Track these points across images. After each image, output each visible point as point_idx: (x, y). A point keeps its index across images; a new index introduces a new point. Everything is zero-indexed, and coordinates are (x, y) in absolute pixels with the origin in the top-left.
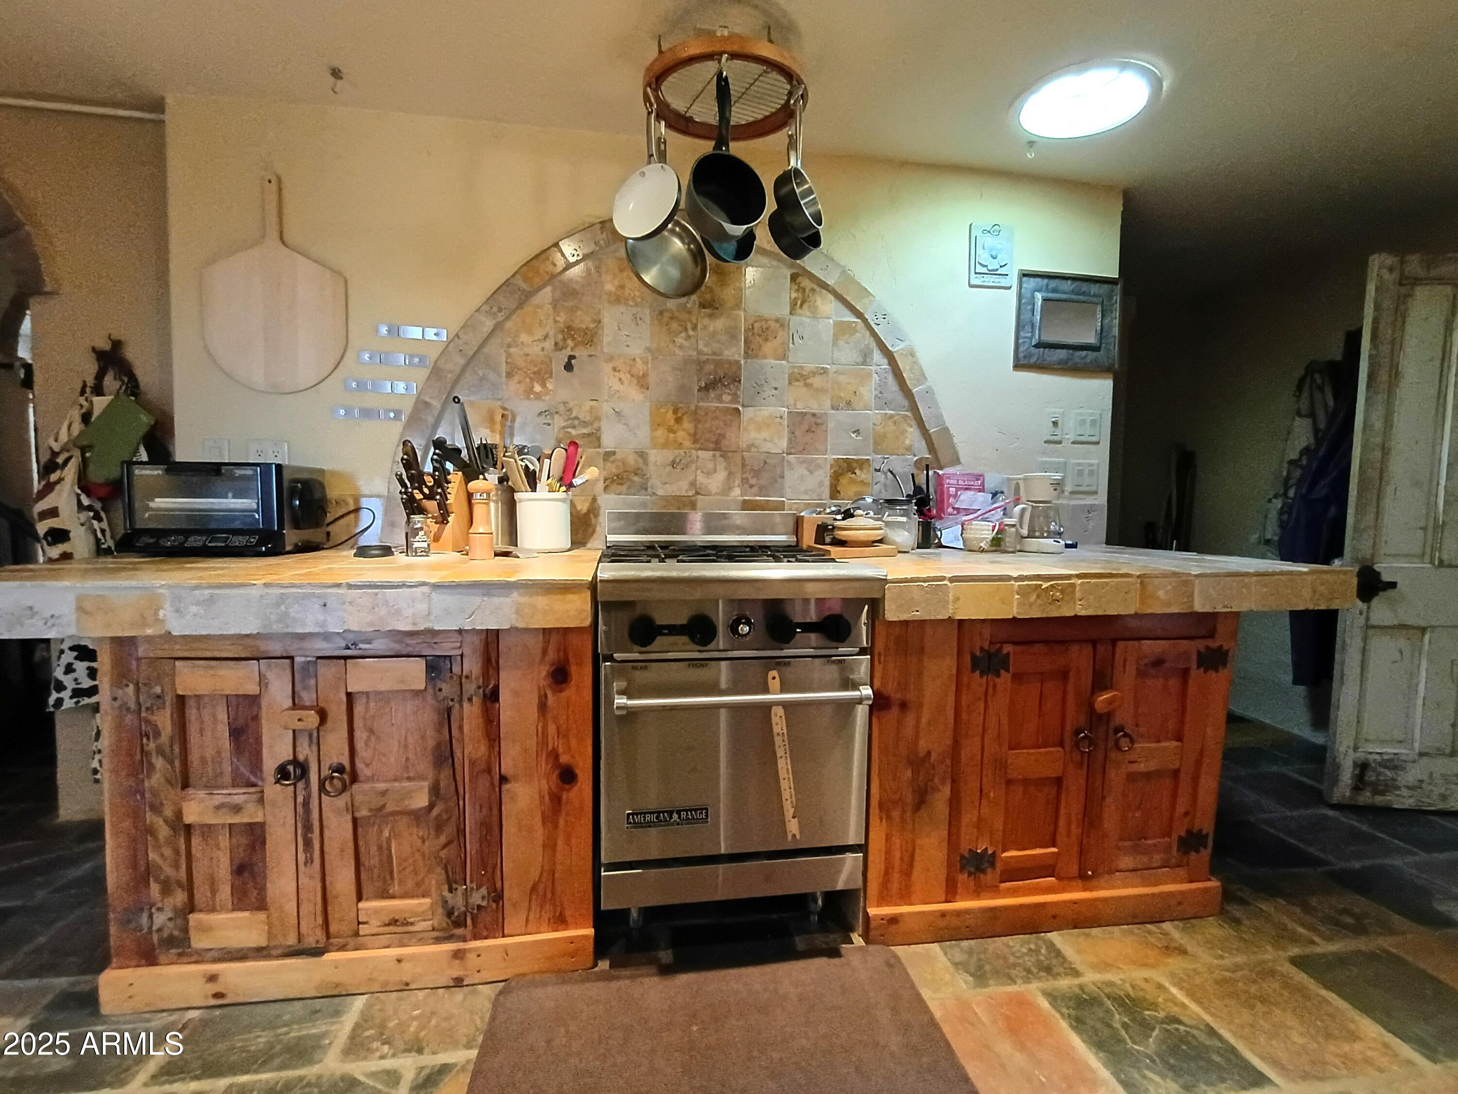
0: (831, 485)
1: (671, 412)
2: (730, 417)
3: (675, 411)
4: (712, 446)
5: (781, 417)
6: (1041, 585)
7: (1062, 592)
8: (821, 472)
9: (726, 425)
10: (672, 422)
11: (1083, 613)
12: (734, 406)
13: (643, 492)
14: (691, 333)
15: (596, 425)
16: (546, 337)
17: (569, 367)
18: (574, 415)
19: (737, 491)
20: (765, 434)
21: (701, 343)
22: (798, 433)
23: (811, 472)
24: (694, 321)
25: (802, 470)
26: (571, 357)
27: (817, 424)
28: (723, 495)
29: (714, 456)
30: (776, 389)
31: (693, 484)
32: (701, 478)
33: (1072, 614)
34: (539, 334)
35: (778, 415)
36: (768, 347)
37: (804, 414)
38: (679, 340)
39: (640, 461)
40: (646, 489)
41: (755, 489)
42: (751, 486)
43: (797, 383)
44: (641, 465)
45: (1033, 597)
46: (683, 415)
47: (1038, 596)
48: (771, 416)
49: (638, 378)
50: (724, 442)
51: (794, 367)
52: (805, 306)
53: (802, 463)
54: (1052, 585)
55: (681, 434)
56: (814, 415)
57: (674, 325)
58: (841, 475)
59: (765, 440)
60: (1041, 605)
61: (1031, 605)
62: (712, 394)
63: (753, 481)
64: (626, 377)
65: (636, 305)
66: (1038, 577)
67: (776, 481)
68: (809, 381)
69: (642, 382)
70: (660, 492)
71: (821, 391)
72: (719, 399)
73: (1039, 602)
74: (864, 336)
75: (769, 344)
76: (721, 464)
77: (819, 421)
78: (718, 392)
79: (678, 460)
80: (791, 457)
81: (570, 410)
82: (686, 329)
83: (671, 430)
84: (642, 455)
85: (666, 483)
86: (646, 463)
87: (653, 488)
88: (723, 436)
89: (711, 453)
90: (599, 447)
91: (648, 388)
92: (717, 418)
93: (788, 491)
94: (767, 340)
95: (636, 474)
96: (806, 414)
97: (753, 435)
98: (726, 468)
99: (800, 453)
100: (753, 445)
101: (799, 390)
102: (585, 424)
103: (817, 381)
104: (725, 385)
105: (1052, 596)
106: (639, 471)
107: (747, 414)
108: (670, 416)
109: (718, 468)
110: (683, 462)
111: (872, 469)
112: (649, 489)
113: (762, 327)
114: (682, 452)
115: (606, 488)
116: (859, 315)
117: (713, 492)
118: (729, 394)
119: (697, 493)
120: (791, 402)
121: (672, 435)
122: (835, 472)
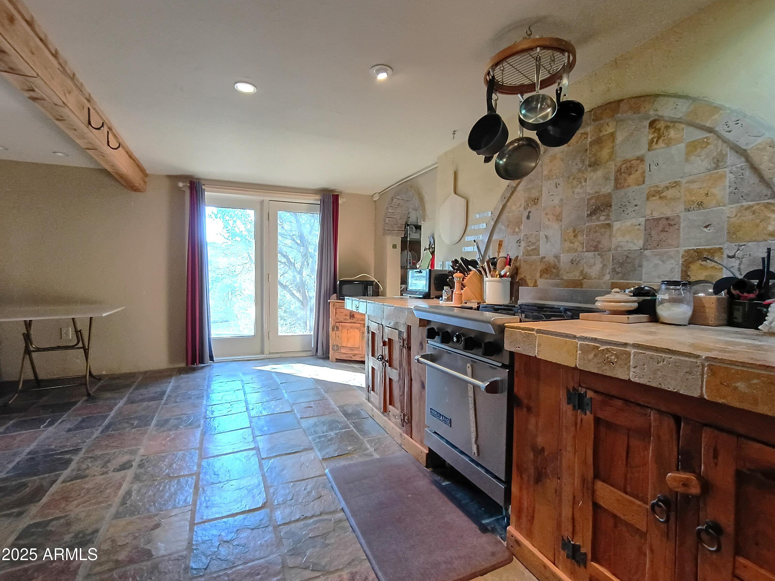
0: (682, 271)
1: (572, 232)
2: (604, 230)
3: (574, 231)
4: (593, 249)
5: (639, 225)
6: (598, 347)
7: (617, 356)
8: (672, 261)
9: (602, 235)
10: (572, 238)
11: (637, 380)
12: (607, 222)
13: (557, 278)
14: (584, 184)
15: (537, 244)
16: (520, 205)
17: (528, 217)
18: (529, 240)
19: (607, 277)
20: (628, 238)
21: (588, 188)
22: (653, 233)
23: (664, 262)
24: (585, 177)
25: (656, 261)
26: (530, 212)
27: (670, 225)
28: (599, 279)
29: (594, 255)
30: (636, 206)
31: (582, 272)
32: (586, 269)
33: (625, 377)
34: (518, 204)
35: (637, 224)
36: (631, 179)
37: (658, 220)
38: (577, 190)
39: (556, 260)
40: (558, 276)
41: (620, 275)
42: (618, 273)
43: (654, 198)
44: (557, 263)
45: (591, 356)
46: (578, 232)
47: (595, 356)
48: (632, 225)
49: (557, 216)
50: (601, 246)
51: (651, 187)
52: (660, 141)
53: (656, 255)
54: (607, 349)
55: (577, 244)
56: (667, 219)
57: (575, 182)
58: (691, 263)
59: (627, 242)
60: (598, 363)
61: (589, 361)
62: (594, 218)
63: (619, 270)
64: (550, 217)
65: (557, 178)
66: (595, 340)
67: (635, 269)
68: (664, 194)
69: (559, 218)
70: (565, 278)
71: (674, 199)
72: (598, 220)
73: (596, 360)
74: (716, 146)
75: (632, 177)
76: (598, 260)
77: (672, 223)
78: (597, 216)
79: (574, 259)
80: (646, 252)
81: (527, 238)
82: (581, 183)
83: (572, 242)
84: (557, 257)
85: (568, 273)
86: (559, 261)
87: (562, 275)
88: (599, 242)
89: (593, 253)
90: (539, 255)
91: (561, 221)
92: (596, 232)
93: (644, 277)
94: (630, 174)
95: (554, 268)
96: (660, 219)
97: (620, 239)
98: (601, 262)
99: (655, 248)
100: (619, 246)
101: (655, 202)
102: (533, 244)
103: (670, 193)
104: (602, 211)
105: (608, 358)
106: (556, 267)
107: (616, 225)
108: (572, 234)
109: (596, 262)
110: (577, 260)
111: (725, 256)
112: (560, 276)
113: (627, 167)
114: (576, 254)
115: (540, 276)
116: (710, 130)
117: (593, 278)
118: (604, 215)
119: (584, 278)
120: (648, 212)
121: (572, 245)
122: (685, 261)
